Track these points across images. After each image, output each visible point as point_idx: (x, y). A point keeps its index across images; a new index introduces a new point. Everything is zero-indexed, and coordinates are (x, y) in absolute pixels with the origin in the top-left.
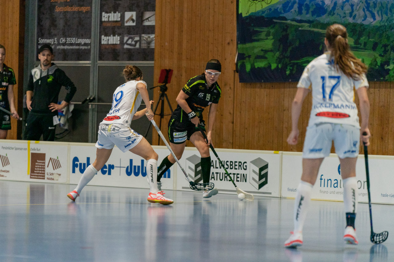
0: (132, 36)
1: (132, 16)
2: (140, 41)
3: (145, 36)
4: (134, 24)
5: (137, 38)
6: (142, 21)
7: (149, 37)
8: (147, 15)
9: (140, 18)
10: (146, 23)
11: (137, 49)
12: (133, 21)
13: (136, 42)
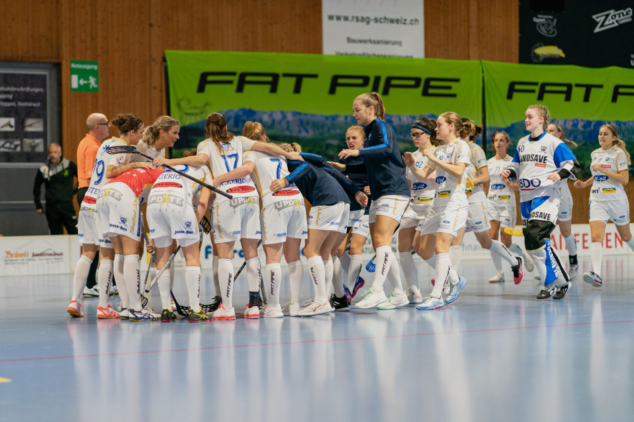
0: (11, 140)
1: (10, 122)
2: (22, 145)
3: (27, 141)
4: (13, 129)
5: (17, 142)
6: (23, 127)
7: (34, 142)
8: (29, 121)
9: (20, 124)
10: (29, 129)
11: (18, 153)
12: (11, 127)
13: (16, 146)
